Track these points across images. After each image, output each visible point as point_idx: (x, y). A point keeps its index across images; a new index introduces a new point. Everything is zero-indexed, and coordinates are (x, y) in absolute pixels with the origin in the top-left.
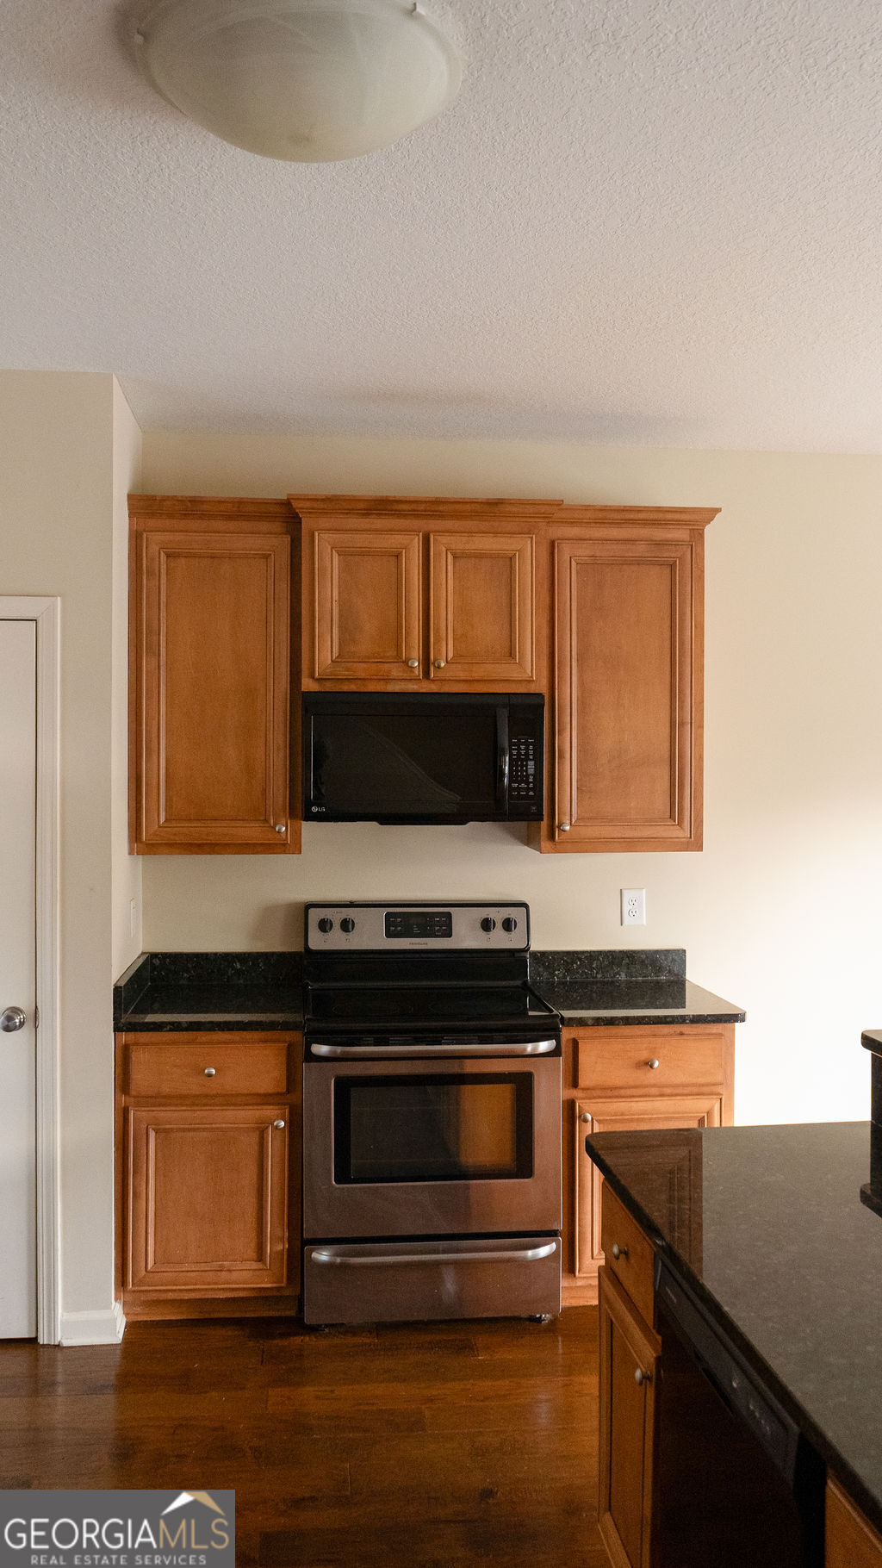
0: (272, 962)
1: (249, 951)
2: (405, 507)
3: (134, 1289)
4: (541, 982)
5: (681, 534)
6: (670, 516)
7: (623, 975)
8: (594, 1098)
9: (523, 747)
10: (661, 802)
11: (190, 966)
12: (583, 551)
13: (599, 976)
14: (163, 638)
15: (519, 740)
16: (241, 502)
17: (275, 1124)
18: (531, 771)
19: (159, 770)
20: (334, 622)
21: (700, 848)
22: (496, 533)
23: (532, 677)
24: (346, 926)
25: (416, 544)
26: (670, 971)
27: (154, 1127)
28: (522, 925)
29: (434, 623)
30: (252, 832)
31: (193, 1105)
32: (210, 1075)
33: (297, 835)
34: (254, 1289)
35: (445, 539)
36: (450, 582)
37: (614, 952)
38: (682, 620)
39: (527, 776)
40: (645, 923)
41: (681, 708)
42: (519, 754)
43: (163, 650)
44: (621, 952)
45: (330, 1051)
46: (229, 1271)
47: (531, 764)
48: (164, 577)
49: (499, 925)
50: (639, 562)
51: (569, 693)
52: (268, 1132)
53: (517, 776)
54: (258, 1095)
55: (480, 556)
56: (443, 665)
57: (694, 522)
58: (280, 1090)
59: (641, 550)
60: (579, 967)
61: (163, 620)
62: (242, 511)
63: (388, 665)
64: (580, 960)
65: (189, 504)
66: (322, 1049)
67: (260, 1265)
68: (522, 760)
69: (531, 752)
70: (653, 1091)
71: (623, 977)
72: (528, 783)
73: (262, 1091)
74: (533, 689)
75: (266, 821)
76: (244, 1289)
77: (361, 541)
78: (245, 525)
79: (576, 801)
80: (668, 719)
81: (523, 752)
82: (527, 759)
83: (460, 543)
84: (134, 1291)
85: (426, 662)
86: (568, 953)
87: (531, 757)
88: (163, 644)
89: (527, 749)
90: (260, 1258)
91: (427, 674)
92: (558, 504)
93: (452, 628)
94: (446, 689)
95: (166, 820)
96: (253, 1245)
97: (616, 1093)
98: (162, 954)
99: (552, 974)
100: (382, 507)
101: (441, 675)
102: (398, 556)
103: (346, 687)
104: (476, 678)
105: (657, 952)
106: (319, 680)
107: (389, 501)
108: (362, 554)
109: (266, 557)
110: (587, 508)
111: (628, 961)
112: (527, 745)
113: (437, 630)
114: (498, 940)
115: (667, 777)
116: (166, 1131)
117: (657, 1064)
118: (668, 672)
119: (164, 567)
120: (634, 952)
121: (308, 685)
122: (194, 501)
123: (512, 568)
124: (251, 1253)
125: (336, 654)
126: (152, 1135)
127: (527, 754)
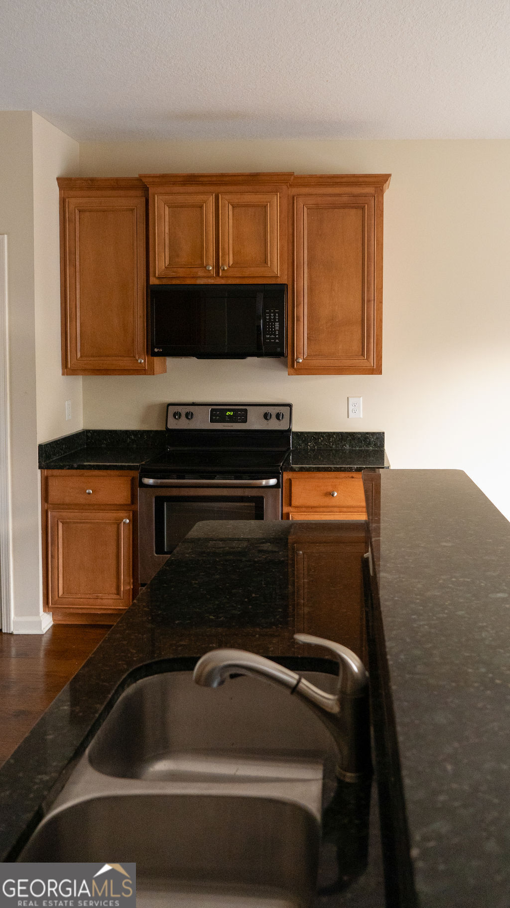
0: (151, 435)
1: (139, 429)
2: (206, 179)
3: (53, 606)
4: (300, 449)
5: (370, 190)
6: (361, 180)
7: (348, 446)
8: (301, 512)
9: (272, 315)
10: (356, 346)
11: (107, 437)
12: (311, 201)
13: (334, 446)
14: (77, 257)
15: (270, 311)
16: (117, 180)
17: (124, 521)
18: (277, 328)
19: (76, 329)
20: (166, 246)
21: (380, 373)
22: (256, 192)
23: (277, 274)
24: (189, 416)
25: (211, 200)
26: (375, 445)
27: (61, 520)
28: (287, 416)
29: (222, 245)
30: (126, 363)
31: (82, 509)
32: (89, 493)
33: (151, 365)
34: (116, 609)
35: (227, 197)
36: (231, 221)
37: (343, 433)
38: (369, 241)
39: (275, 331)
40: (361, 416)
41: (368, 291)
42: (270, 319)
43: (78, 263)
44: (346, 433)
45: (154, 482)
46: (102, 599)
47: (277, 324)
48: (77, 223)
49: (274, 416)
50: (345, 206)
51: (303, 283)
52: (121, 525)
53: (269, 331)
54: (116, 505)
55: (247, 206)
56: (226, 268)
57: (379, 182)
58: (127, 503)
59: (345, 199)
60: (322, 441)
61: (78, 247)
62: (118, 185)
63: (196, 269)
64: (323, 437)
65: (90, 182)
66: (151, 481)
67: (118, 597)
68: (272, 322)
69: (277, 317)
70: (336, 509)
71: (347, 447)
72: (275, 335)
73: (118, 503)
74: (279, 281)
75: (135, 357)
76: (110, 609)
77: (180, 199)
78: (122, 193)
79: (306, 345)
80: (361, 298)
81: (272, 317)
82: (275, 321)
83: (236, 199)
84: (53, 608)
85: (217, 267)
86: (316, 433)
87: (277, 320)
88: (78, 260)
89: (275, 316)
90: (118, 593)
91: (218, 273)
92: (291, 174)
93: (232, 249)
94: (230, 282)
95: (81, 356)
96: (115, 585)
97: (314, 510)
98: (92, 430)
99: (307, 444)
100: (192, 180)
101: (226, 274)
102: (201, 207)
103: (174, 282)
104: (246, 276)
105: (367, 433)
106: (159, 278)
107: (196, 176)
108: (182, 207)
109: (132, 210)
110: (311, 176)
111: (350, 438)
112: (275, 313)
113: (223, 249)
114: (274, 425)
115: (360, 332)
116: (67, 523)
117: (336, 494)
118: (361, 271)
119: (77, 217)
120: (354, 433)
121: (153, 281)
122: (92, 180)
123: (266, 212)
124: (114, 590)
125: (167, 263)
126: (60, 525)
127: (275, 319)
